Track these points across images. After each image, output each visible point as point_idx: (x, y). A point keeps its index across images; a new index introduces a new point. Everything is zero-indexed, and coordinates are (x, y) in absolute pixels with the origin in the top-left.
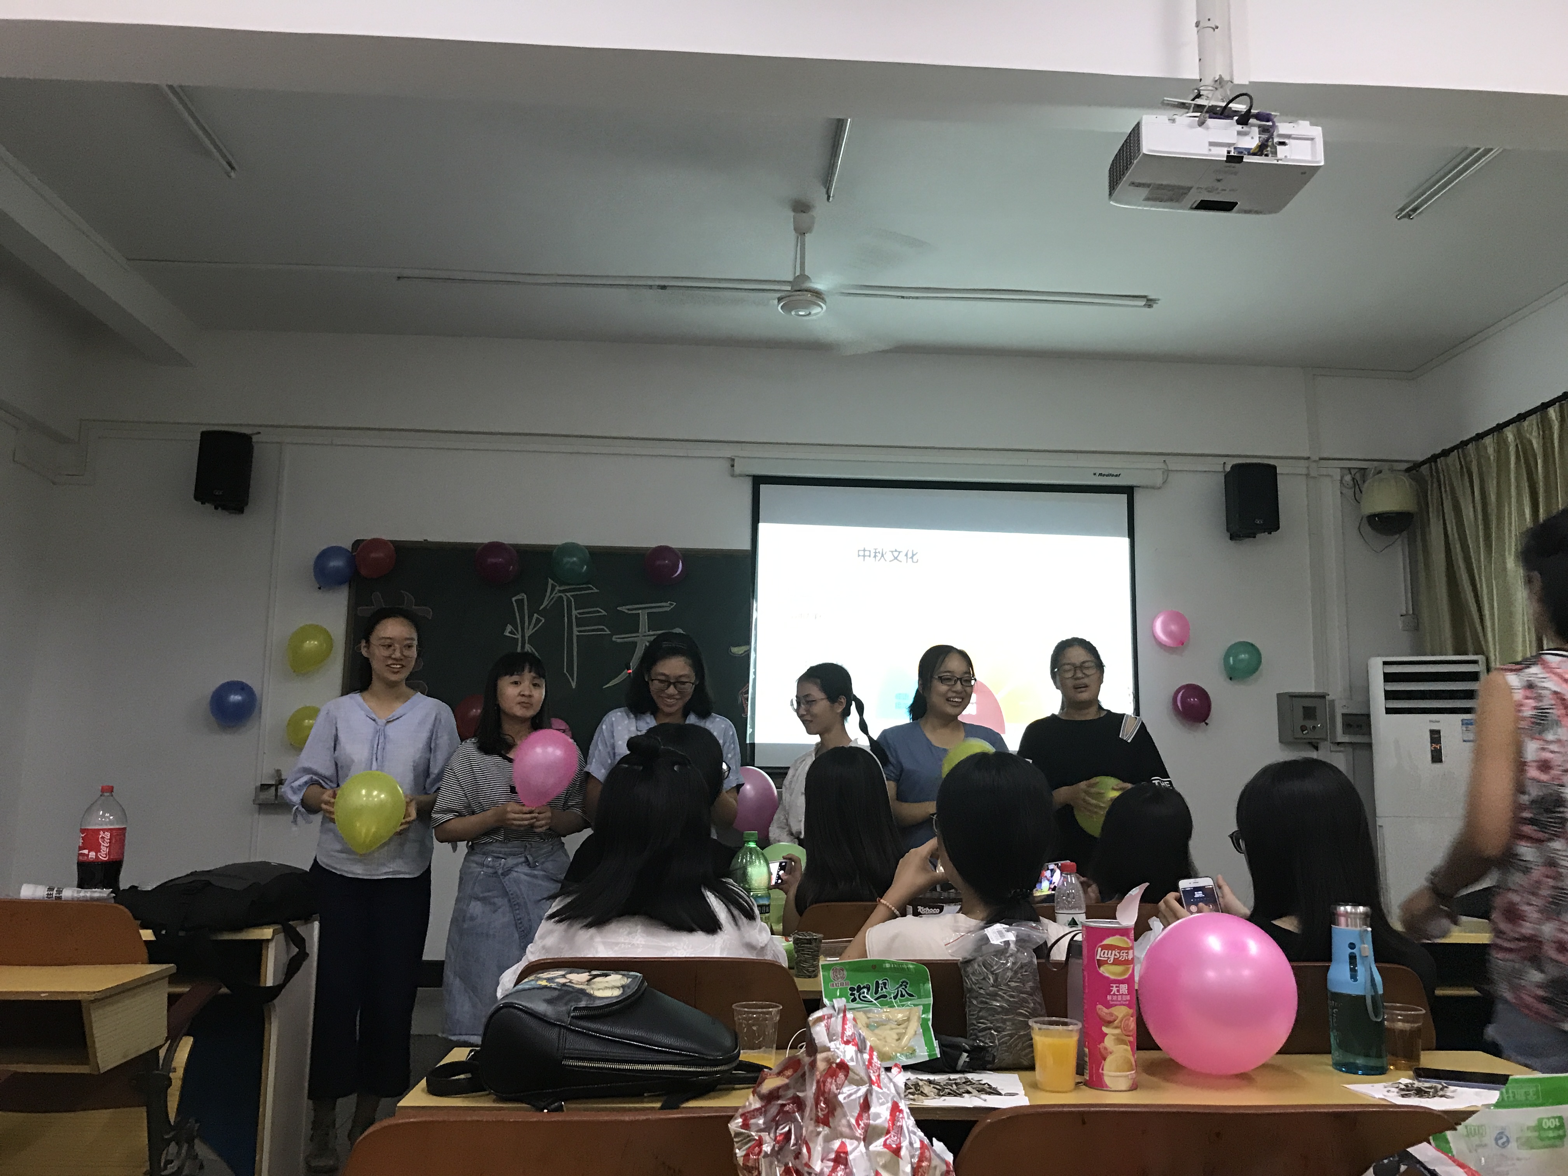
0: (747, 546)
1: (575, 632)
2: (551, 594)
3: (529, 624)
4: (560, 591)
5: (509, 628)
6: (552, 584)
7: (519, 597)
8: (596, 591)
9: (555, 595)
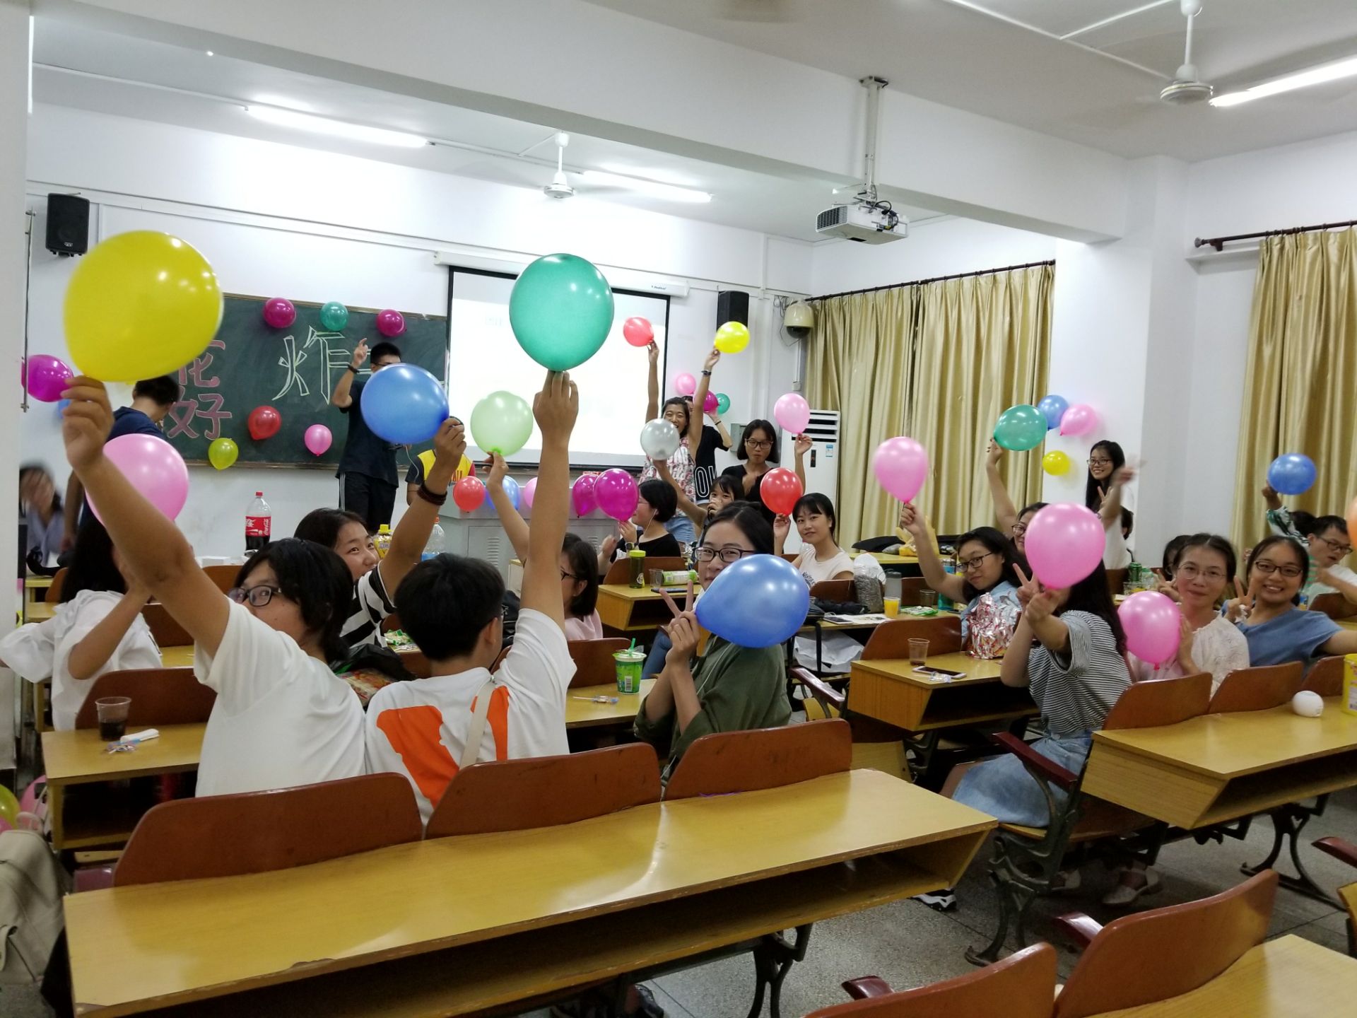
0: (443, 313)
1: (329, 366)
2: (311, 337)
3: (297, 357)
4: (318, 336)
5: (282, 360)
6: (312, 331)
7: (288, 338)
8: (343, 337)
9: (315, 338)
